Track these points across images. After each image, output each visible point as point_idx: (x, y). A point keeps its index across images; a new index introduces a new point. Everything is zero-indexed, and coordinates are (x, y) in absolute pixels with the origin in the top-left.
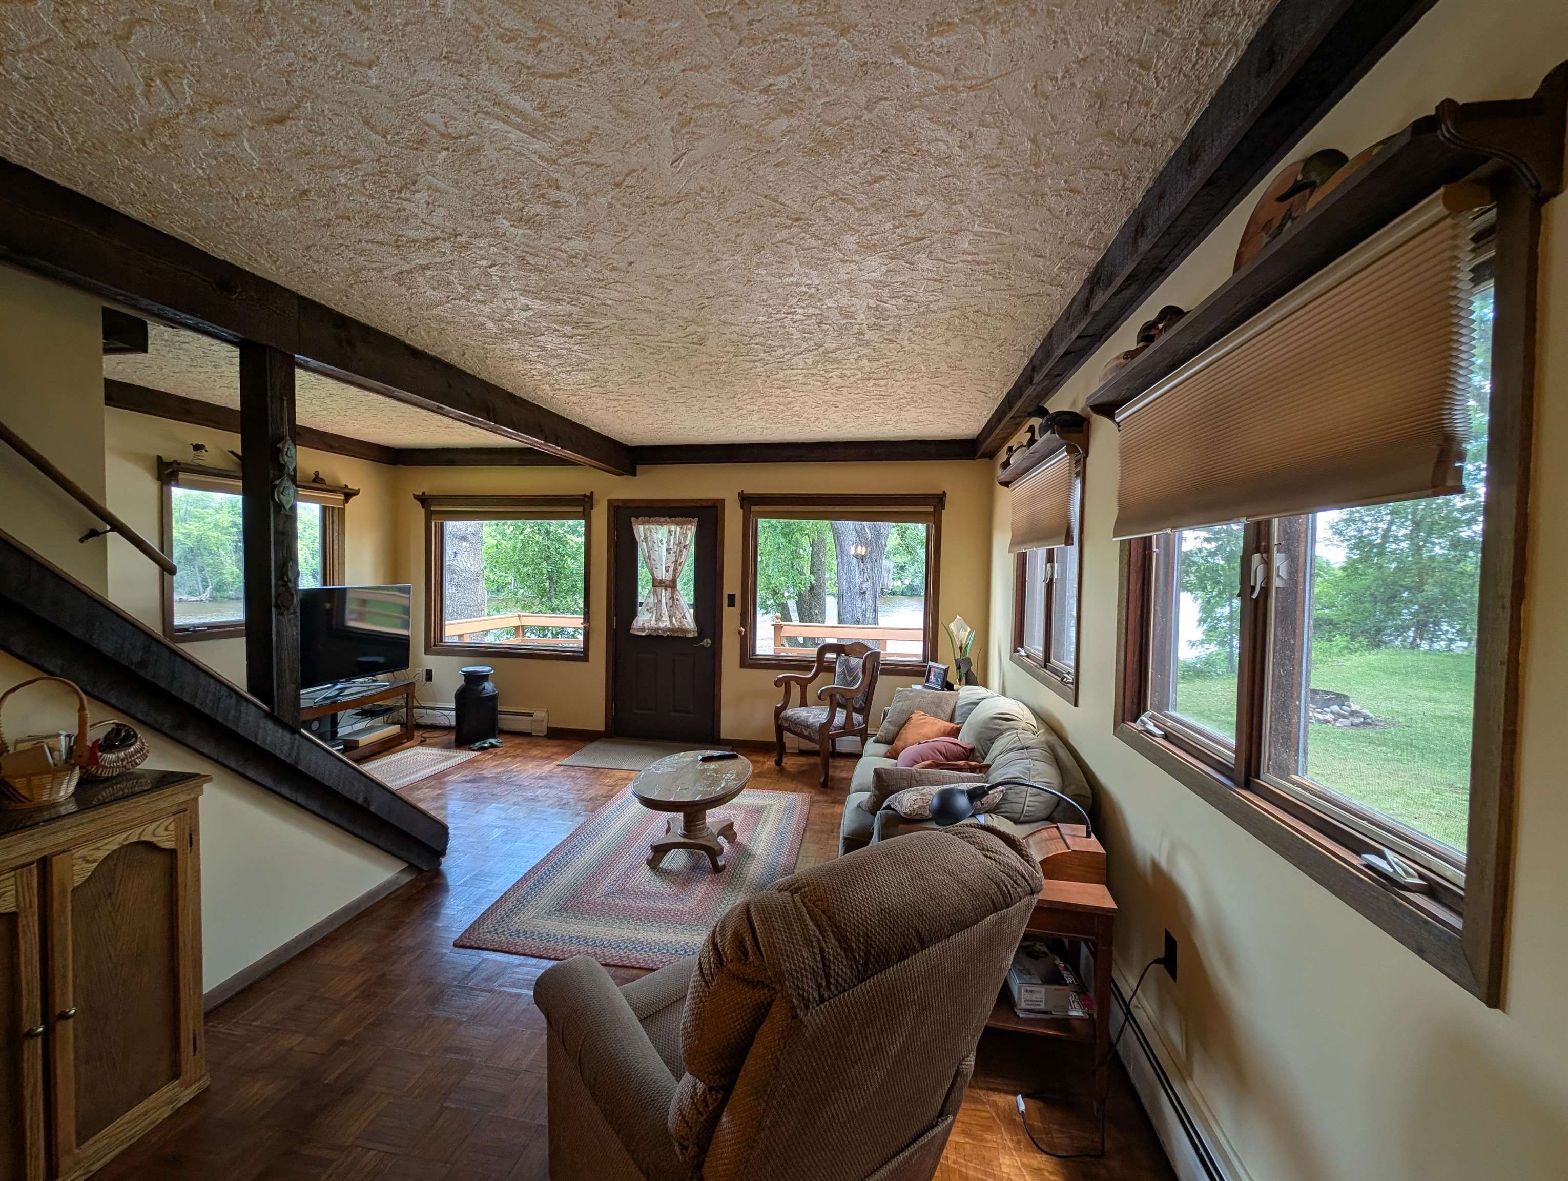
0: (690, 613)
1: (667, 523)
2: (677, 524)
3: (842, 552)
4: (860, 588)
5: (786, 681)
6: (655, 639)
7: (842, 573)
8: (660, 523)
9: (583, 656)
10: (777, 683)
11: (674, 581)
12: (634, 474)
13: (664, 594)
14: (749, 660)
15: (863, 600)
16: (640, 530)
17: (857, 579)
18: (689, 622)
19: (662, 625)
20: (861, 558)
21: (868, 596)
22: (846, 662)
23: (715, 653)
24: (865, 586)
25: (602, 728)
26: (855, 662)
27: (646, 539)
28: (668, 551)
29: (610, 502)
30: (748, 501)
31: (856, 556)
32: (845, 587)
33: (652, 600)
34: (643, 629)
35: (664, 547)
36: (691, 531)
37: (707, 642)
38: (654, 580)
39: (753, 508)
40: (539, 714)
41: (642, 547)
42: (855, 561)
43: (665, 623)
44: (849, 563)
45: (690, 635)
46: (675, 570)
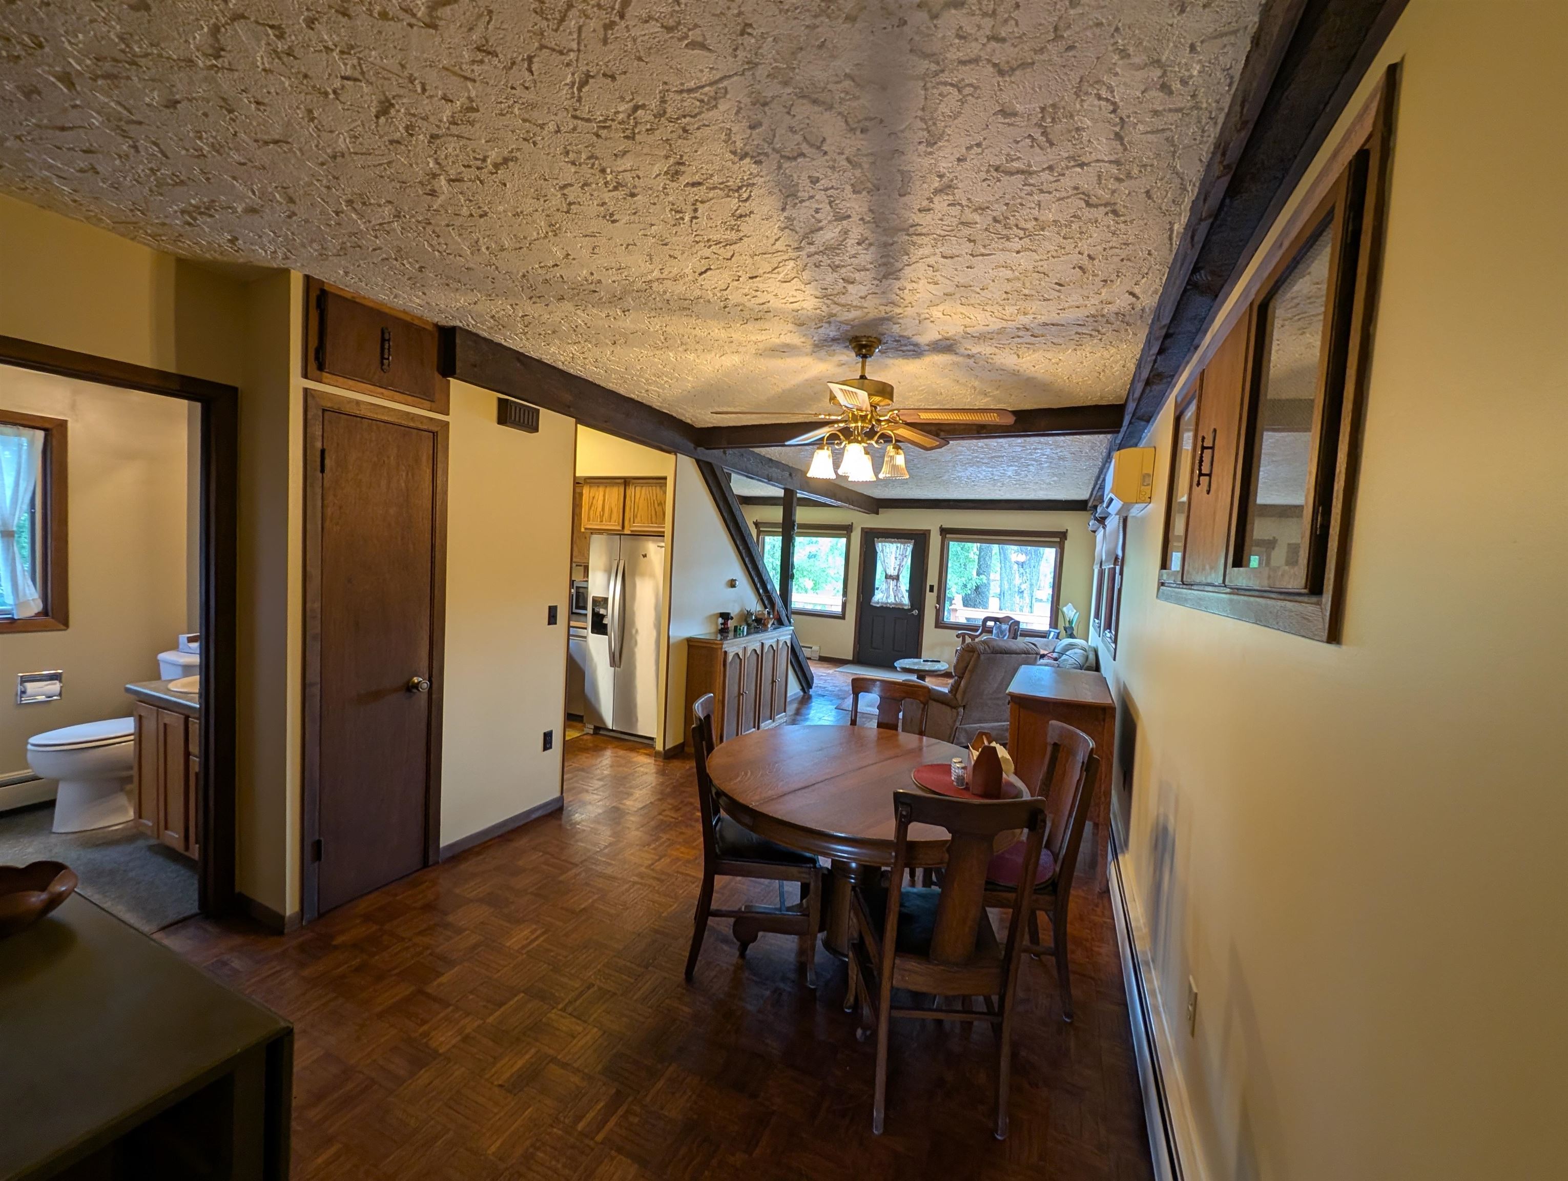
0: (906, 595)
1: (895, 542)
2: (902, 543)
3: (1005, 558)
4: (1019, 588)
5: (963, 636)
6: (885, 610)
7: (1004, 575)
8: (892, 543)
9: (842, 616)
10: (958, 636)
11: (898, 576)
12: (877, 513)
13: (892, 583)
14: (940, 624)
15: (1022, 597)
16: (879, 546)
17: (1017, 581)
18: (906, 601)
19: (889, 601)
20: (1022, 565)
21: (1026, 595)
22: (1000, 628)
23: (920, 618)
24: (1023, 587)
25: (851, 658)
26: (1005, 627)
27: (882, 551)
28: (896, 558)
29: (862, 529)
30: (944, 532)
31: (1017, 563)
32: (1006, 587)
33: (884, 587)
34: (878, 603)
35: (893, 556)
36: (909, 548)
37: (915, 612)
38: (886, 575)
39: (948, 536)
40: (815, 648)
41: (880, 555)
42: (1016, 566)
43: (891, 600)
44: (1011, 568)
45: (906, 608)
46: (899, 570)
